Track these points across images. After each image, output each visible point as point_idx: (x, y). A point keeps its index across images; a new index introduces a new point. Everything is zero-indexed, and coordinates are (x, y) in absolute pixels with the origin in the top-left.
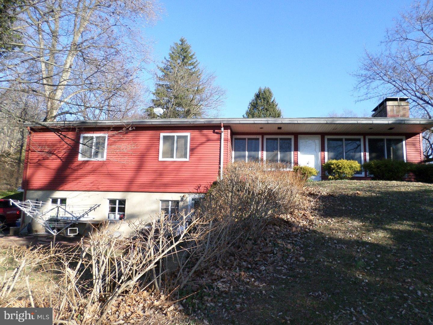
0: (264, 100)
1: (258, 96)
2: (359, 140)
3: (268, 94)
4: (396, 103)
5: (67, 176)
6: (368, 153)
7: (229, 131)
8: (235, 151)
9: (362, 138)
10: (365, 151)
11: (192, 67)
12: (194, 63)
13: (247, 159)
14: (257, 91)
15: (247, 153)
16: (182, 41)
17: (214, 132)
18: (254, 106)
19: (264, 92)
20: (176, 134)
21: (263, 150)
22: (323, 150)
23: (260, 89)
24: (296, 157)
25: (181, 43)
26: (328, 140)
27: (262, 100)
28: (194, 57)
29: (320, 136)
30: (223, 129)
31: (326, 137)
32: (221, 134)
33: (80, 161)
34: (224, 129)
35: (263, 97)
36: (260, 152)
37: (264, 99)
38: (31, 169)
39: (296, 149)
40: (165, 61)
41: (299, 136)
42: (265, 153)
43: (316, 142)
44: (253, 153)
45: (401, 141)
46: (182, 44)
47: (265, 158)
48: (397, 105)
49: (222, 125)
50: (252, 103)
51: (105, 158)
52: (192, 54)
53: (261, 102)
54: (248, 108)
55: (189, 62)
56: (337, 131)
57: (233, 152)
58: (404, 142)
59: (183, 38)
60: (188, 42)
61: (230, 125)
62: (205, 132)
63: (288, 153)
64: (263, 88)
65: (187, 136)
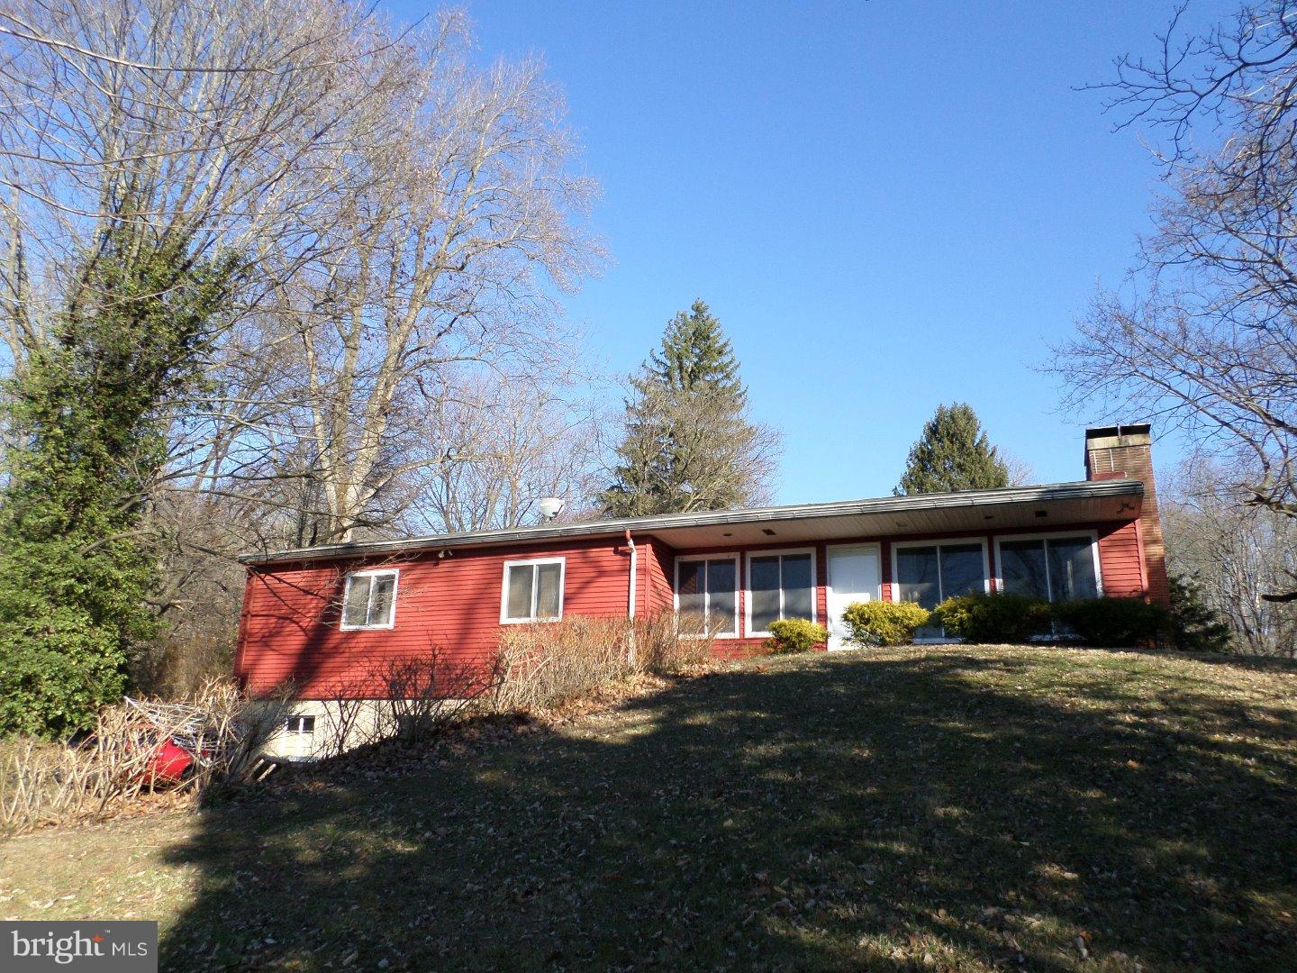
0: (952, 442)
1: (933, 431)
2: (978, 548)
3: (962, 423)
4: (1112, 441)
5: (315, 668)
6: (1001, 580)
7: (649, 547)
8: (679, 593)
9: (984, 541)
10: (993, 576)
11: (720, 376)
12: (727, 365)
13: (707, 611)
14: (931, 417)
15: (707, 598)
16: (698, 309)
17: (616, 552)
18: (924, 459)
19: (952, 418)
20: (535, 562)
21: (743, 588)
22: (887, 579)
23: (941, 409)
24: (823, 598)
25: (694, 313)
26: (901, 552)
27: (947, 442)
28: (728, 349)
29: (878, 544)
30: (631, 543)
31: (895, 547)
32: (630, 555)
33: (343, 633)
34: (635, 544)
35: (948, 433)
36: (737, 593)
37: (952, 437)
38: (251, 653)
39: (822, 582)
40: (651, 364)
41: (829, 548)
42: (749, 594)
43: (870, 561)
44: (721, 596)
45: (1088, 542)
46: (696, 317)
47: (749, 610)
48: (1116, 445)
49: (628, 534)
50: (918, 453)
51: (391, 626)
52: (721, 342)
53: (943, 448)
54: (909, 466)
55: (715, 364)
56: (910, 528)
57: (676, 597)
58: (1095, 546)
59: (699, 301)
60: (713, 313)
61: (651, 532)
62: (595, 552)
63: (803, 590)
64: (948, 406)
65: (559, 565)
